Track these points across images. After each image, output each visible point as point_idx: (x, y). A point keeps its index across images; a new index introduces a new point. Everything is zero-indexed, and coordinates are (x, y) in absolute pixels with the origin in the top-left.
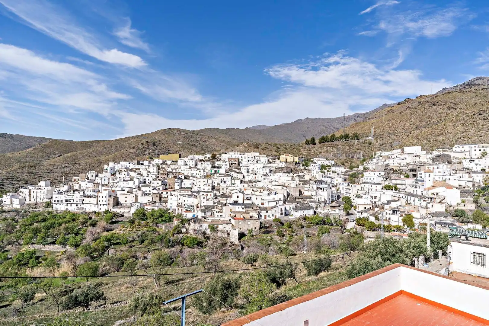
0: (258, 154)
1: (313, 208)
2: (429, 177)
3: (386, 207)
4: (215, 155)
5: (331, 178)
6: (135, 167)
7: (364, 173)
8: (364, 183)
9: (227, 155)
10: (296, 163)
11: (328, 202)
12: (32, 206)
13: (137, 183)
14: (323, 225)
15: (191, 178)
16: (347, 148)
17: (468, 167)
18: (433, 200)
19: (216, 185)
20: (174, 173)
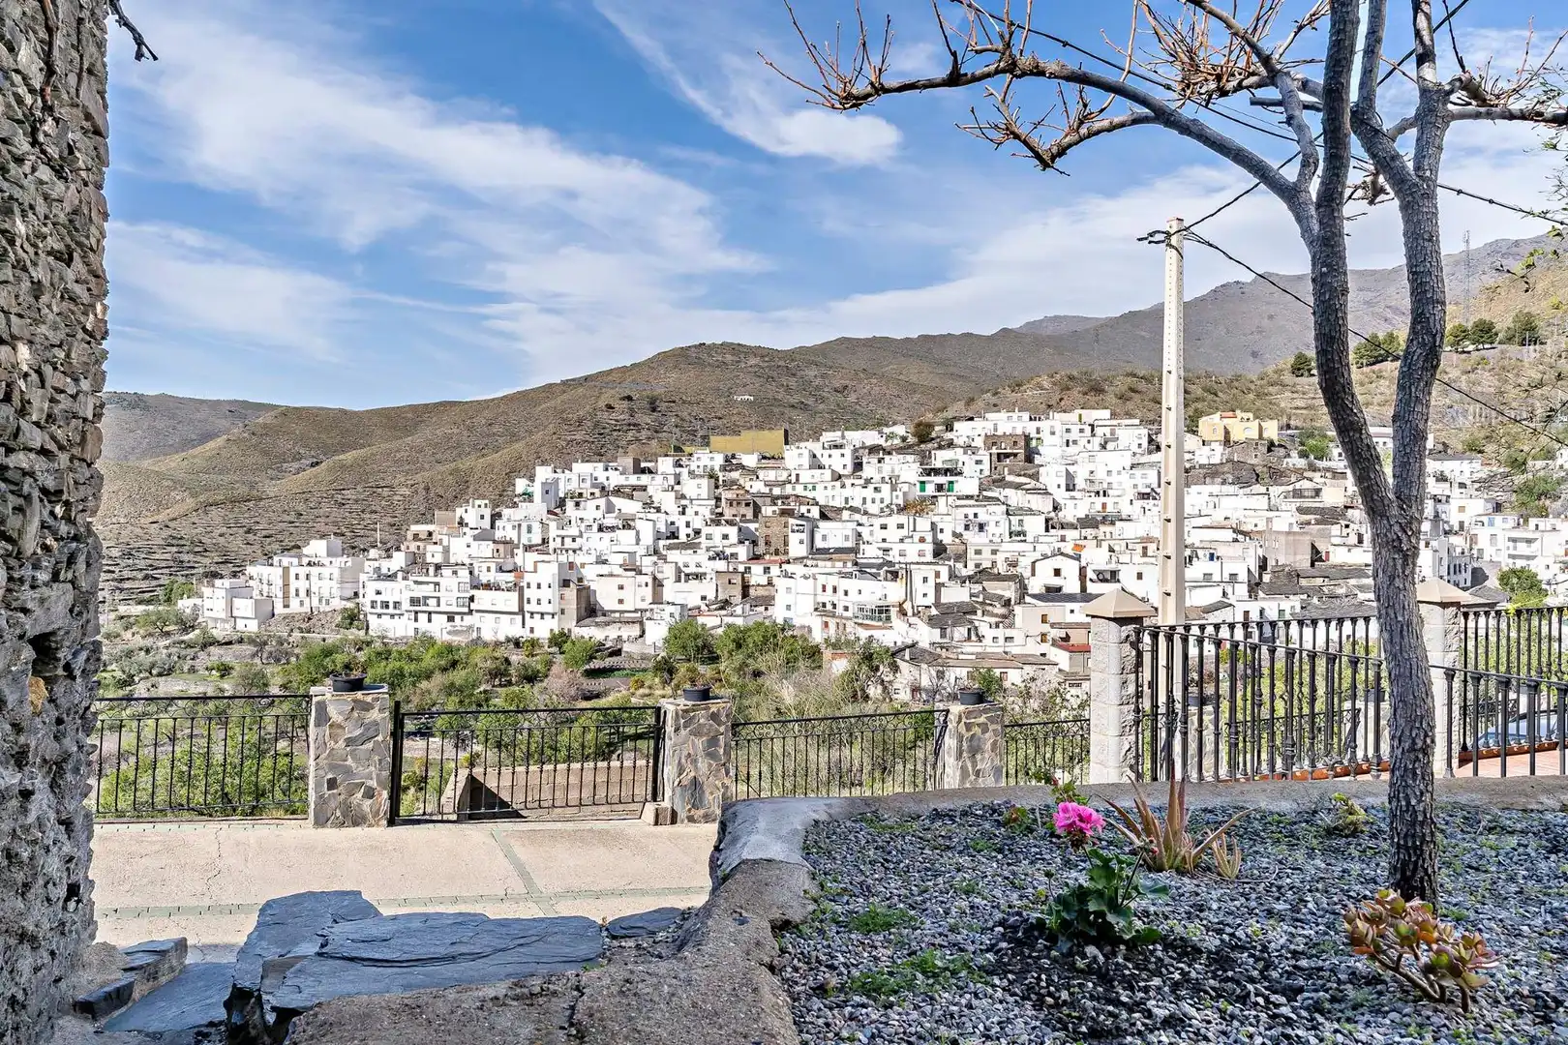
0: (1106, 413)
4: (930, 426)
5: (1437, 500)
6: (625, 483)
9: (978, 423)
10: (1271, 446)
12: (298, 625)
13: (647, 538)
15: (846, 514)
19: (946, 538)
20: (778, 498)
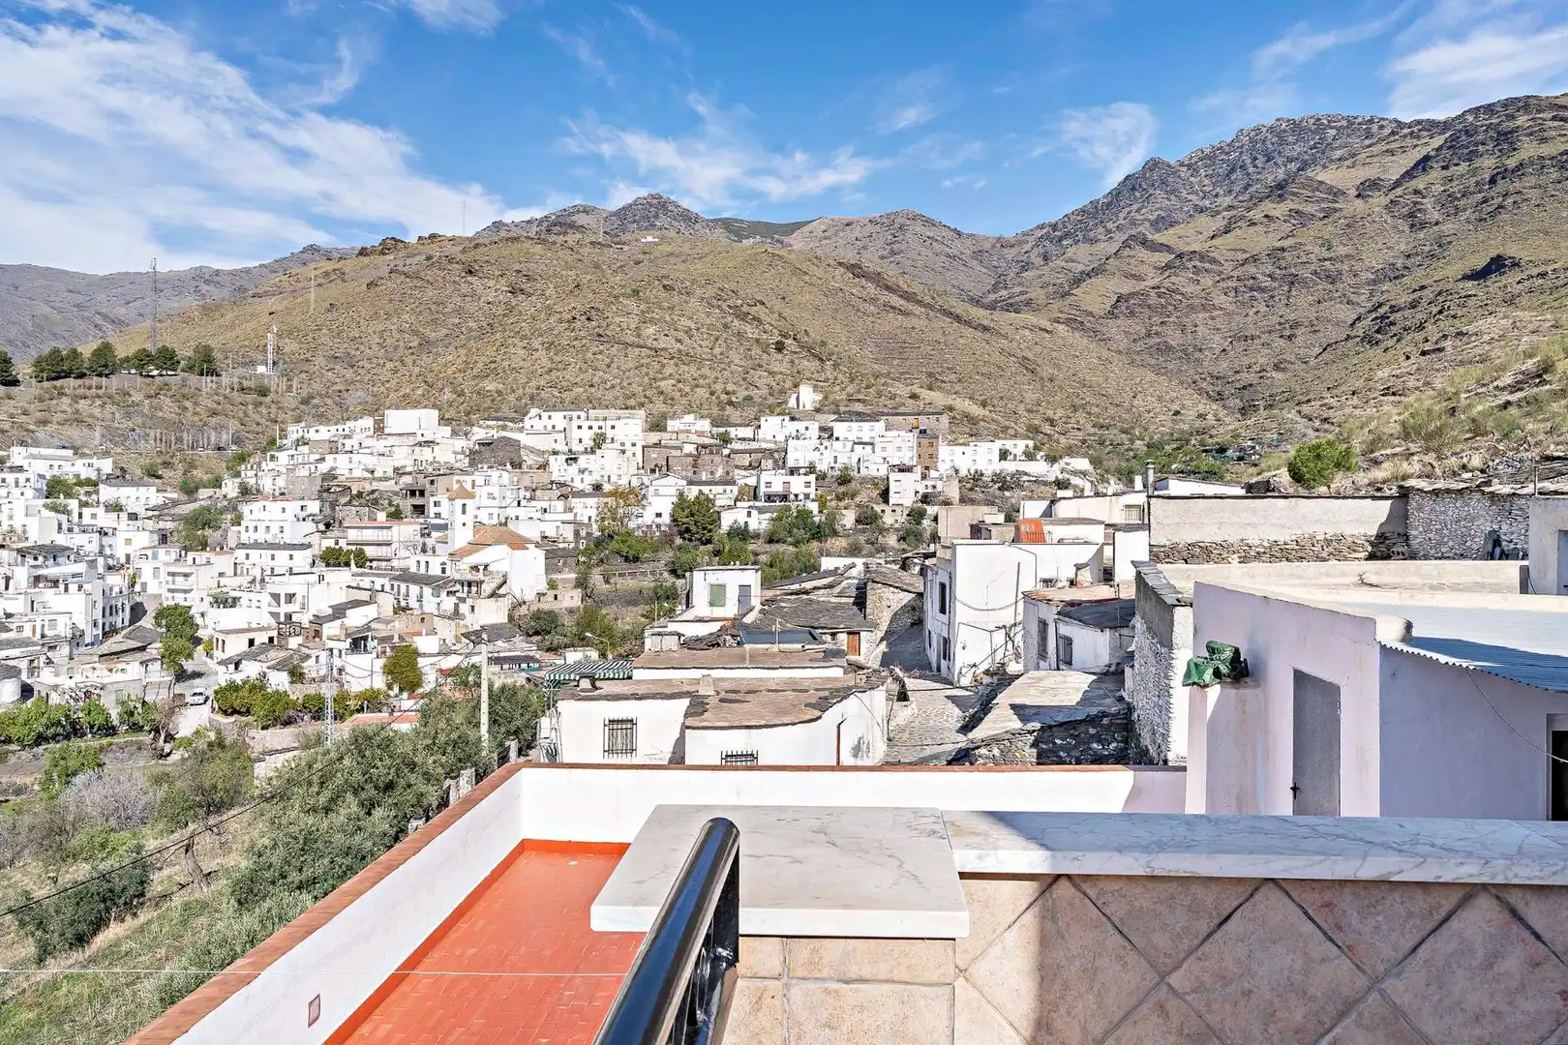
1: (13, 672)
2: (464, 512)
3: (330, 629)
5: (102, 533)
7: (245, 509)
8: (243, 546)
11: (88, 640)
14: (67, 737)
16: (168, 407)
17: (562, 480)
18: (474, 589)
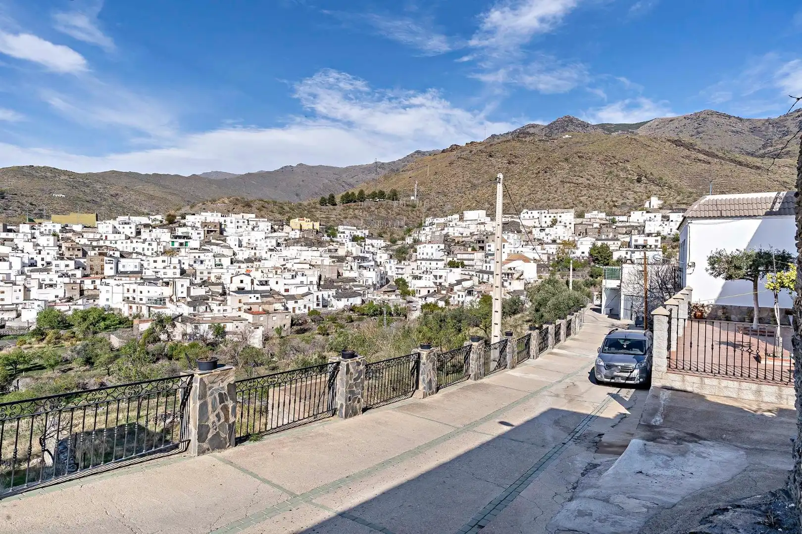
0: (253, 216)
2: (504, 248)
3: (457, 288)
4: (174, 217)
5: (373, 254)
7: (418, 247)
8: (418, 259)
9: (197, 217)
10: (317, 232)
11: (378, 286)
15: (134, 256)
16: (383, 212)
18: (510, 276)
19: (186, 267)
20: (97, 246)
